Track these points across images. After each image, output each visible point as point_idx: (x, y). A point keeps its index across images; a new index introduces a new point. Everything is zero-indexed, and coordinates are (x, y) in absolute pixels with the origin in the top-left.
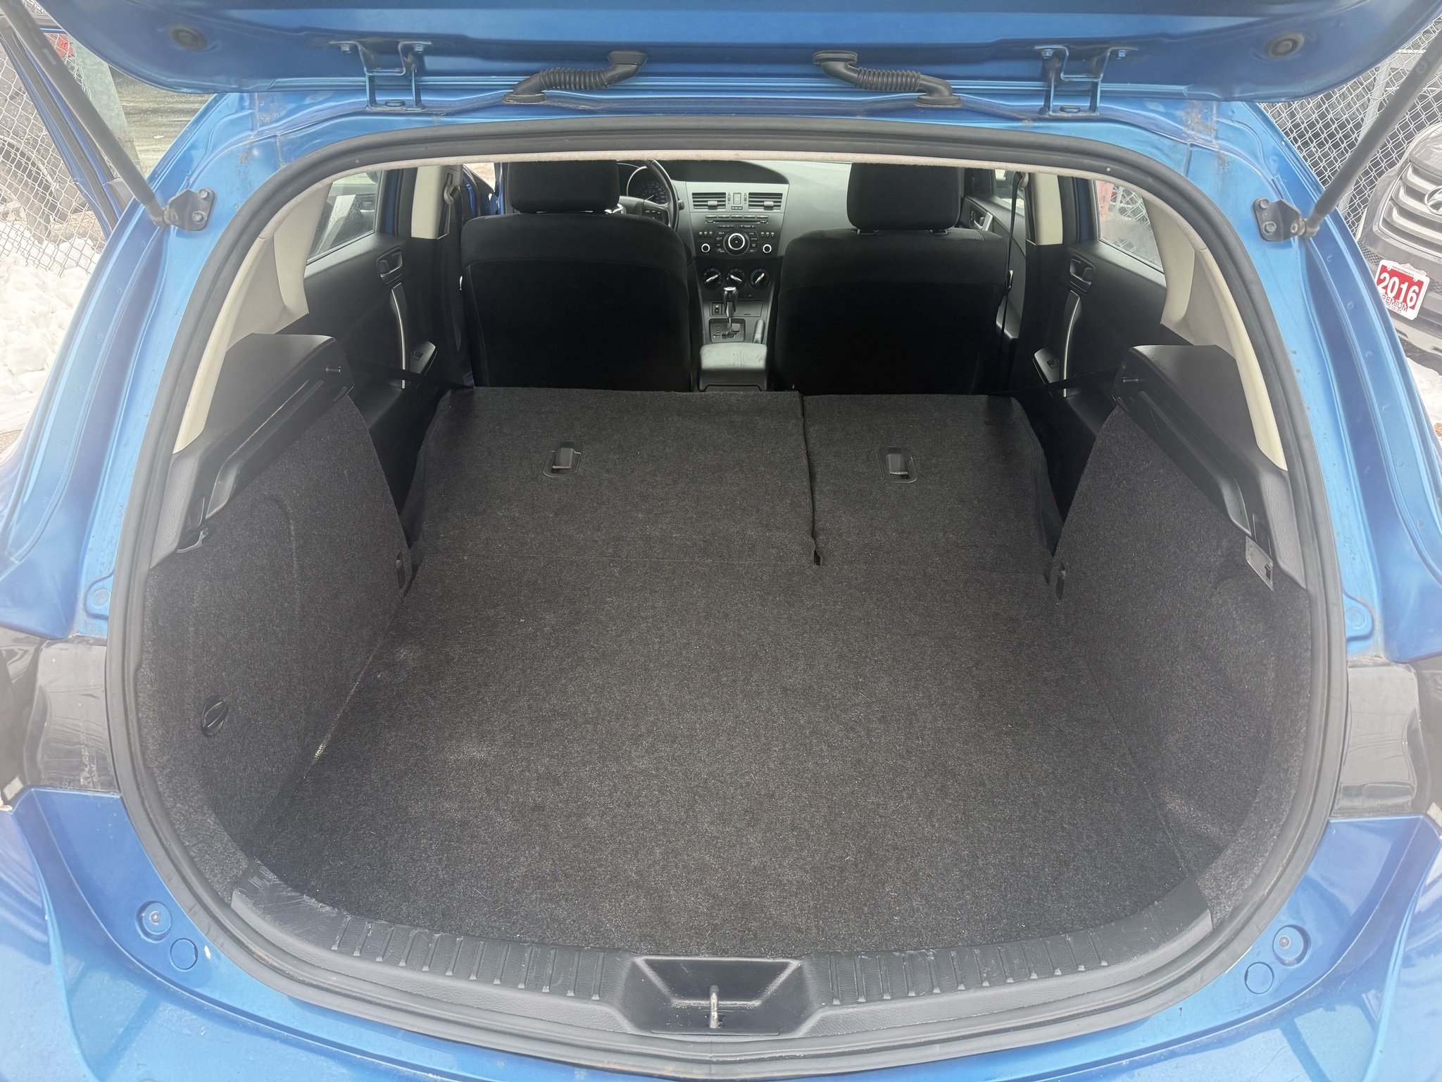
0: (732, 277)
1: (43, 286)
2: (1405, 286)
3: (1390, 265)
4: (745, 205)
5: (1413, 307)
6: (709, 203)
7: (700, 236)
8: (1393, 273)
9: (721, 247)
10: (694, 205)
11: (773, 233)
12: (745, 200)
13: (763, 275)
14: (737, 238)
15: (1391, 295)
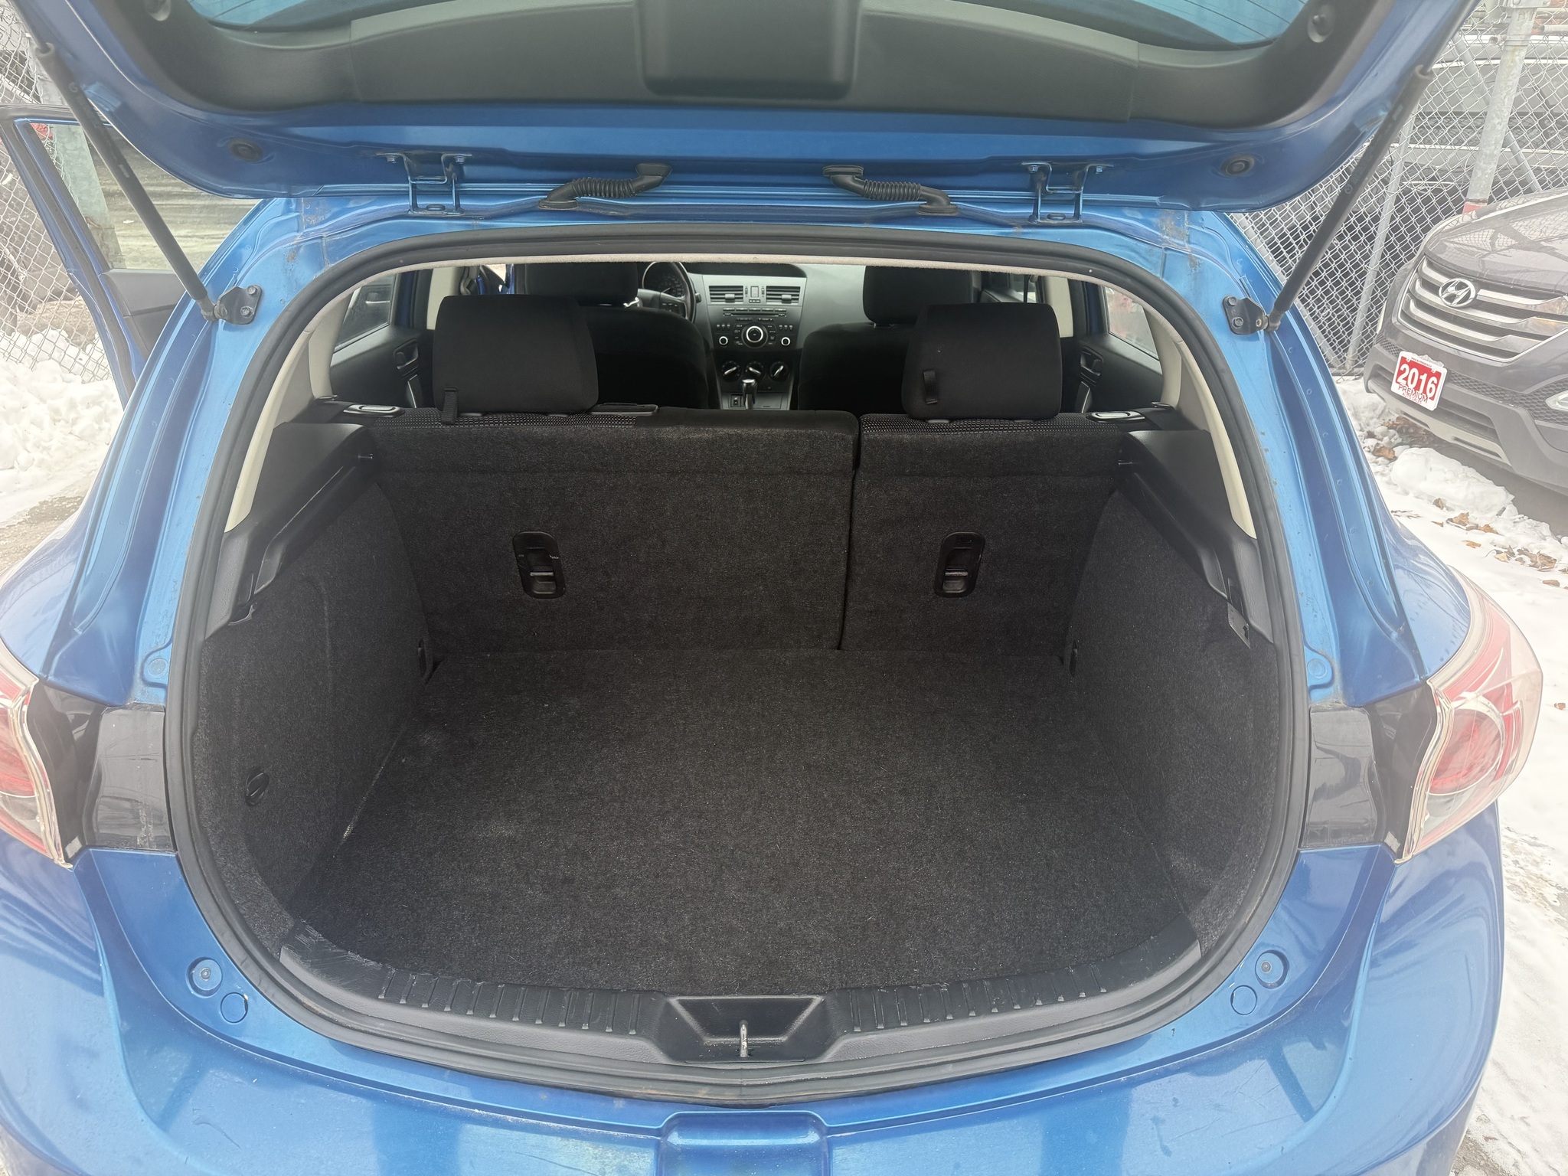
0: (751, 369)
1: (14, 380)
2: (1424, 377)
3: (1410, 356)
4: (763, 298)
5: (1432, 398)
6: (727, 296)
7: (718, 329)
8: (1412, 365)
9: (740, 339)
10: (711, 298)
11: (791, 326)
12: (763, 293)
13: (782, 367)
14: (755, 331)
15: (1411, 387)
